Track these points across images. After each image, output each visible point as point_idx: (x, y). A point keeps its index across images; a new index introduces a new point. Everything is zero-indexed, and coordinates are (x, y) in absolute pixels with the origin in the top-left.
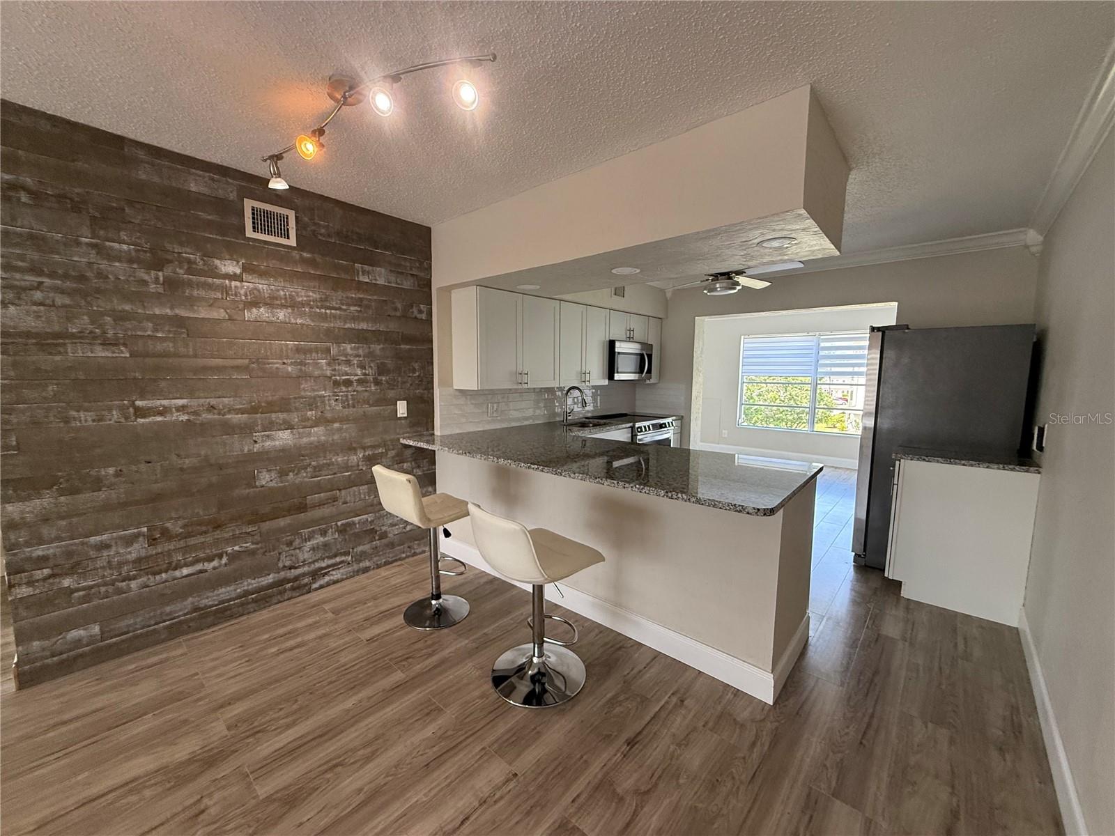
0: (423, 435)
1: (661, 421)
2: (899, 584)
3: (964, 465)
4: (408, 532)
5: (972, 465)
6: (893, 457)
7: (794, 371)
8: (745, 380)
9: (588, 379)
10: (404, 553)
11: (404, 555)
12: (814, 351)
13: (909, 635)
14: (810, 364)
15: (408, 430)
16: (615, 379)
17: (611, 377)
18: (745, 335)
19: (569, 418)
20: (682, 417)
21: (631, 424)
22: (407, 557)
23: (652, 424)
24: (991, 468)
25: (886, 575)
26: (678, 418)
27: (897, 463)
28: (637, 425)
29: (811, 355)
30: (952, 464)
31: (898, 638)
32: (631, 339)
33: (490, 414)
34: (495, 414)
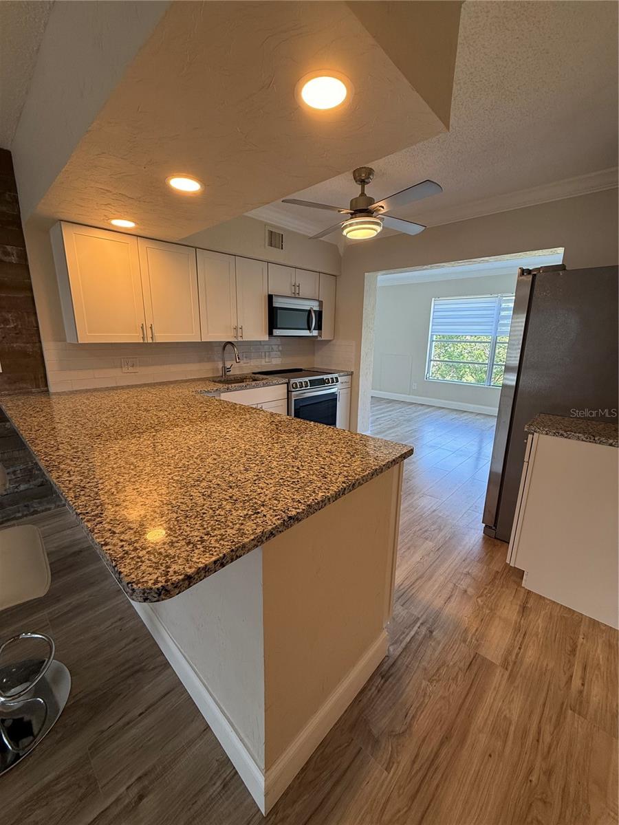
0: (31, 392)
1: (325, 377)
2: (520, 574)
4: (21, 491)
6: (525, 430)
7: (478, 331)
8: (434, 339)
9: (240, 334)
10: (19, 512)
11: (20, 515)
12: (495, 312)
13: (514, 657)
14: (491, 324)
15: (7, 387)
16: (274, 334)
17: (271, 333)
18: (436, 297)
19: (228, 373)
20: (352, 372)
21: (286, 380)
22: (23, 516)
23: (309, 381)
25: (508, 562)
26: (346, 373)
27: (530, 436)
28: (293, 381)
29: (492, 316)
31: (498, 662)
32: (297, 295)
33: (125, 370)
34: (131, 369)
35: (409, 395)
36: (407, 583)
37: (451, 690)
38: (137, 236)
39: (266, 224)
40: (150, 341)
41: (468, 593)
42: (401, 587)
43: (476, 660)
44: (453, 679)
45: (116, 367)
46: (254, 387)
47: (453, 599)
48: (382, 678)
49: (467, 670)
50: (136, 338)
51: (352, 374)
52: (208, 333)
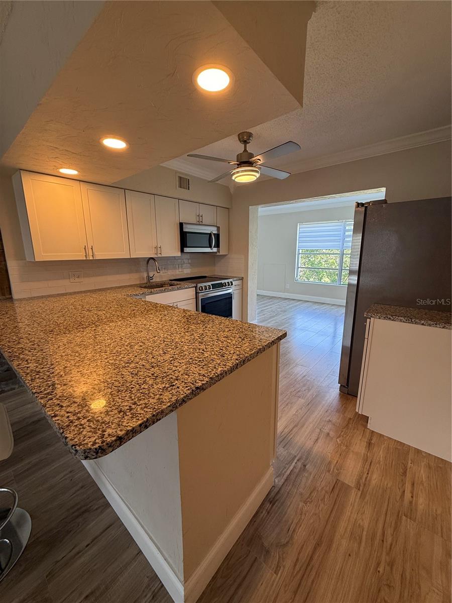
1: (223, 282)
2: (366, 419)
3: (423, 324)
5: (430, 325)
6: (365, 316)
7: (331, 246)
8: (301, 252)
9: (159, 252)
12: (342, 233)
13: (364, 480)
14: (339, 241)
16: (185, 251)
17: (182, 251)
18: (300, 223)
19: (151, 281)
21: (195, 285)
23: (212, 285)
24: (447, 328)
25: (357, 411)
26: (238, 279)
27: (368, 320)
28: (199, 285)
29: (340, 235)
30: (413, 323)
31: (353, 485)
32: (201, 223)
33: (72, 280)
34: (77, 280)
35: (284, 292)
36: (286, 430)
37: (320, 509)
38: (80, 181)
39: (176, 172)
40: (91, 258)
41: (330, 435)
42: (283, 434)
43: (337, 484)
44: (322, 500)
45: (64, 278)
46: (171, 291)
47: (319, 441)
48: (270, 504)
49: (331, 492)
50: (80, 256)
51: (242, 279)
52: (135, 252)
